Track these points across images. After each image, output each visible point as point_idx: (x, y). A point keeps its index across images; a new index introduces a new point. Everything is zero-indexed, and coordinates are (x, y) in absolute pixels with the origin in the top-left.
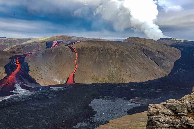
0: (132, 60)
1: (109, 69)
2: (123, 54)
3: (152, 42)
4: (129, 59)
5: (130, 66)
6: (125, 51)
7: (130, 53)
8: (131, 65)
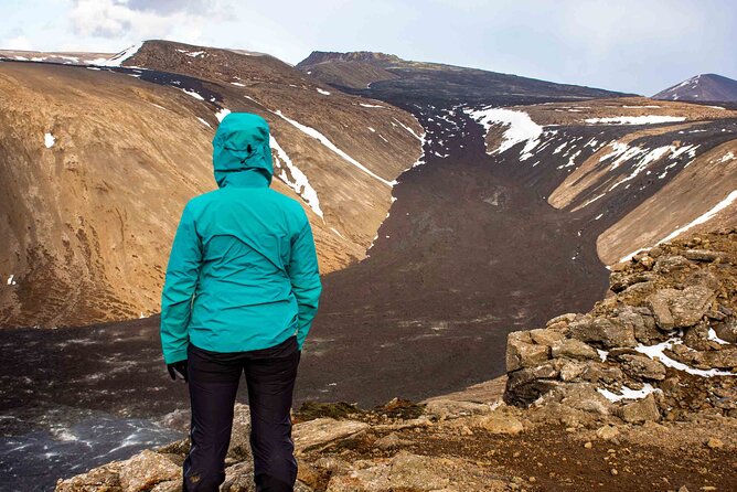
0: (162, 181)
1: (21, 243)
2: (109, 146)
3: (268, 70)
4: (142, 171)
5: (154, 220)
6: (117, 126)
7: (152, 141)
8: (157, 210)
